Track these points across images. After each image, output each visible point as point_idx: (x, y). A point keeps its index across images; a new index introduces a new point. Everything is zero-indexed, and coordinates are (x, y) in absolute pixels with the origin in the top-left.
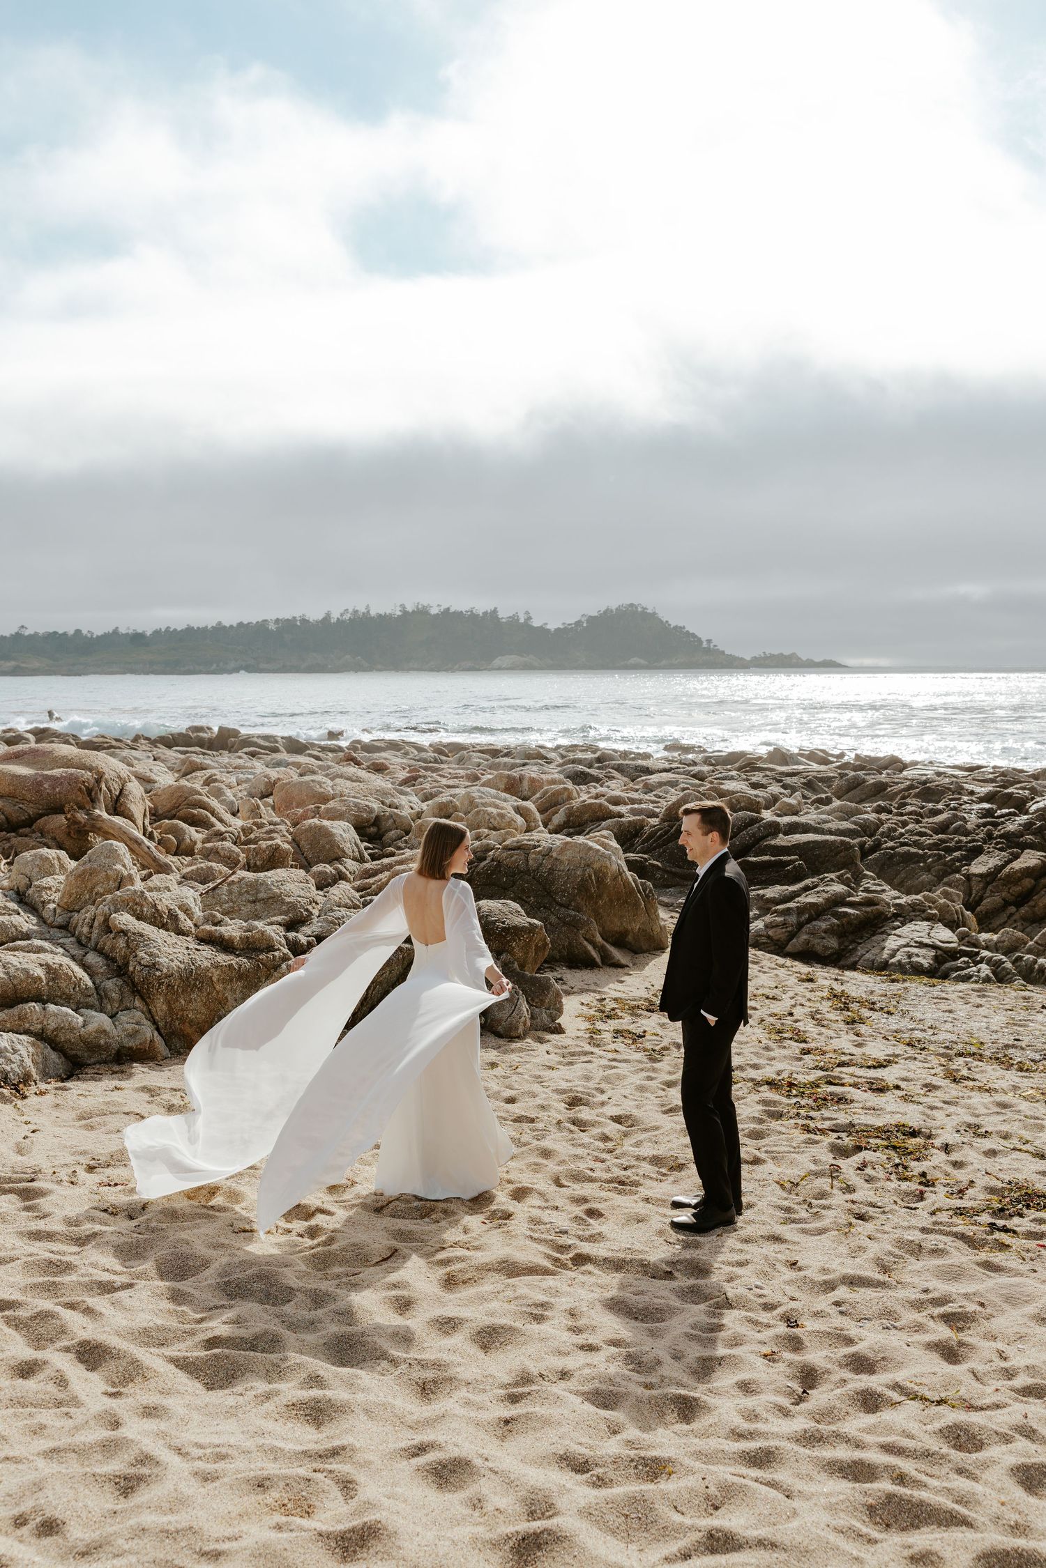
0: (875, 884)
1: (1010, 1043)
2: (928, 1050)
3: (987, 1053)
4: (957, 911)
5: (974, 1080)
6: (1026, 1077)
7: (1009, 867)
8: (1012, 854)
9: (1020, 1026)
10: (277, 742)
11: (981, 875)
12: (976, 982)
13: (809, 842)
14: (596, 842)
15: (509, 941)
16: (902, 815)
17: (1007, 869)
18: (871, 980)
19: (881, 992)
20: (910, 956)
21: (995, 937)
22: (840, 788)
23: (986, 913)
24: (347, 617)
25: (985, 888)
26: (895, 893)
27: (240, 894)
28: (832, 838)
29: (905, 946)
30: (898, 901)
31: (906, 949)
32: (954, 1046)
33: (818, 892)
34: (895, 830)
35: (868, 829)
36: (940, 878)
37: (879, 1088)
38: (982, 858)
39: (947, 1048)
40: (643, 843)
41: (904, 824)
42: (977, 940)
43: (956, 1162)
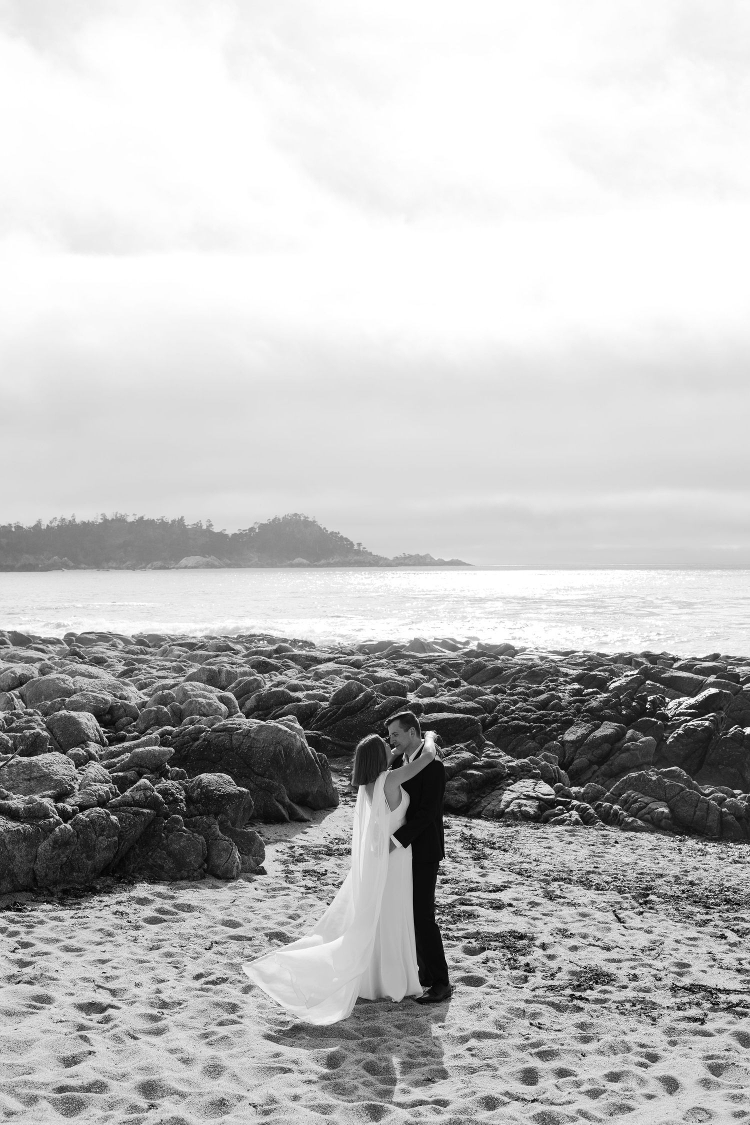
0: (493, 751)
1: (591, 870)
2: (533, 877)
3: (575, 878)
4: (554, 770)
5: (564, 898)
6: (601, 894)
7: (592, 735)
8: (594, 725)
9: (599, 857)
10: (4, 636)
11: (572, 742)
12: (569, 825)
13: (444, 720)
14: (284, 725)
15: (224, 805)
16: (513, 695)
17: (590, 737)
18: (492, 826)
19: (499, 835)
20: (520, 806)
21: (582, 790)
22: (466, 672)
23: (577, 770)
24: (55, 524)
25: (575, 752)
26: (508, 758)
27: (18, 774)
28: (461, 716)
29: (516, 799)
30: (510, 764)
31: (517, 801)
32: (551, 873)
33: (451, 759)
34: (509, 707)
35: (488, 707)
36: (541, 745)
37: (498, 906)
38: (572, 729)
39: (546, 875)
40: (317, 721)
41: (515, 702)
42: (569, 792)
43: (550, 955)
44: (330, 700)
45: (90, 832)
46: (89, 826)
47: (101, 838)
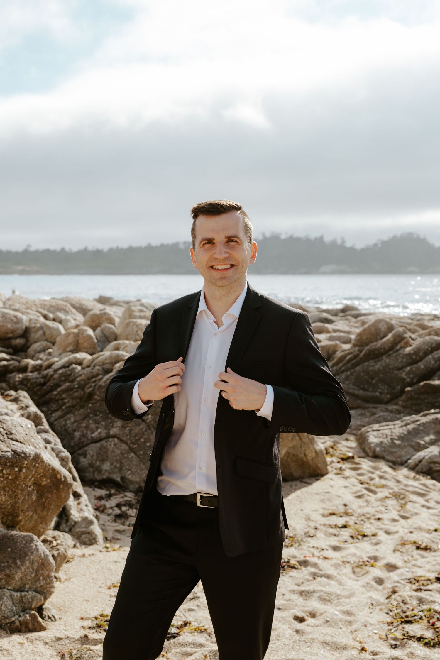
44: (353, 342)
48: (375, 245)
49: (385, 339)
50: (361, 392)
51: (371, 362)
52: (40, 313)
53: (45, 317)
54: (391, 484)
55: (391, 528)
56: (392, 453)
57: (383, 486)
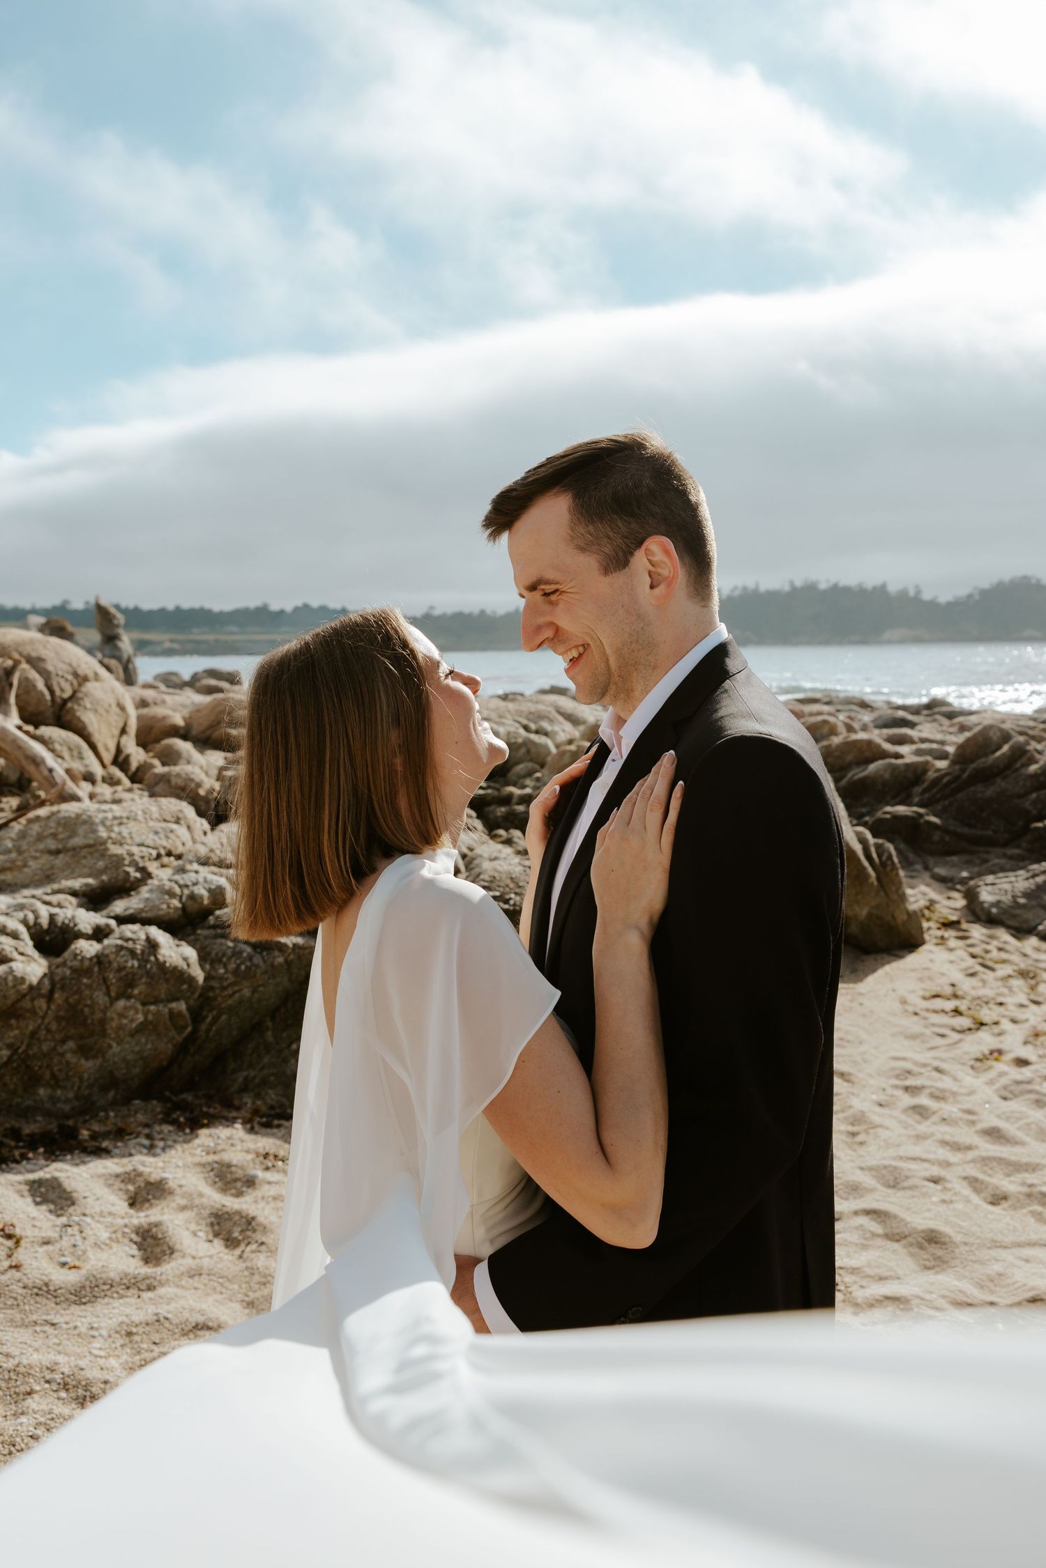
27: (40, 838)
44: (951, 757)
45: (89, 987)
46: (88, 972)
47: (121, 1003)
48: (970, 596)
49: (998, 754)
50: (966, 830)
51: (980, 787)
52: (519, 722)
53: (526, 728)
54: (1015, 958)
55: (1020, 1015)
56: (1014, 916)
57: (1004, 961)
